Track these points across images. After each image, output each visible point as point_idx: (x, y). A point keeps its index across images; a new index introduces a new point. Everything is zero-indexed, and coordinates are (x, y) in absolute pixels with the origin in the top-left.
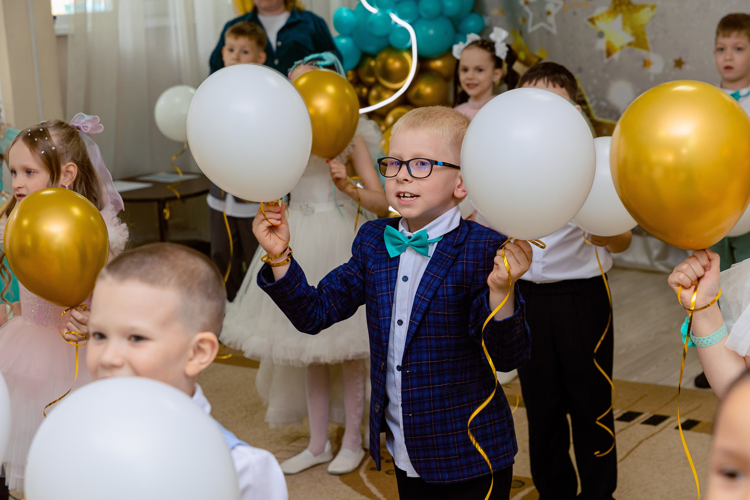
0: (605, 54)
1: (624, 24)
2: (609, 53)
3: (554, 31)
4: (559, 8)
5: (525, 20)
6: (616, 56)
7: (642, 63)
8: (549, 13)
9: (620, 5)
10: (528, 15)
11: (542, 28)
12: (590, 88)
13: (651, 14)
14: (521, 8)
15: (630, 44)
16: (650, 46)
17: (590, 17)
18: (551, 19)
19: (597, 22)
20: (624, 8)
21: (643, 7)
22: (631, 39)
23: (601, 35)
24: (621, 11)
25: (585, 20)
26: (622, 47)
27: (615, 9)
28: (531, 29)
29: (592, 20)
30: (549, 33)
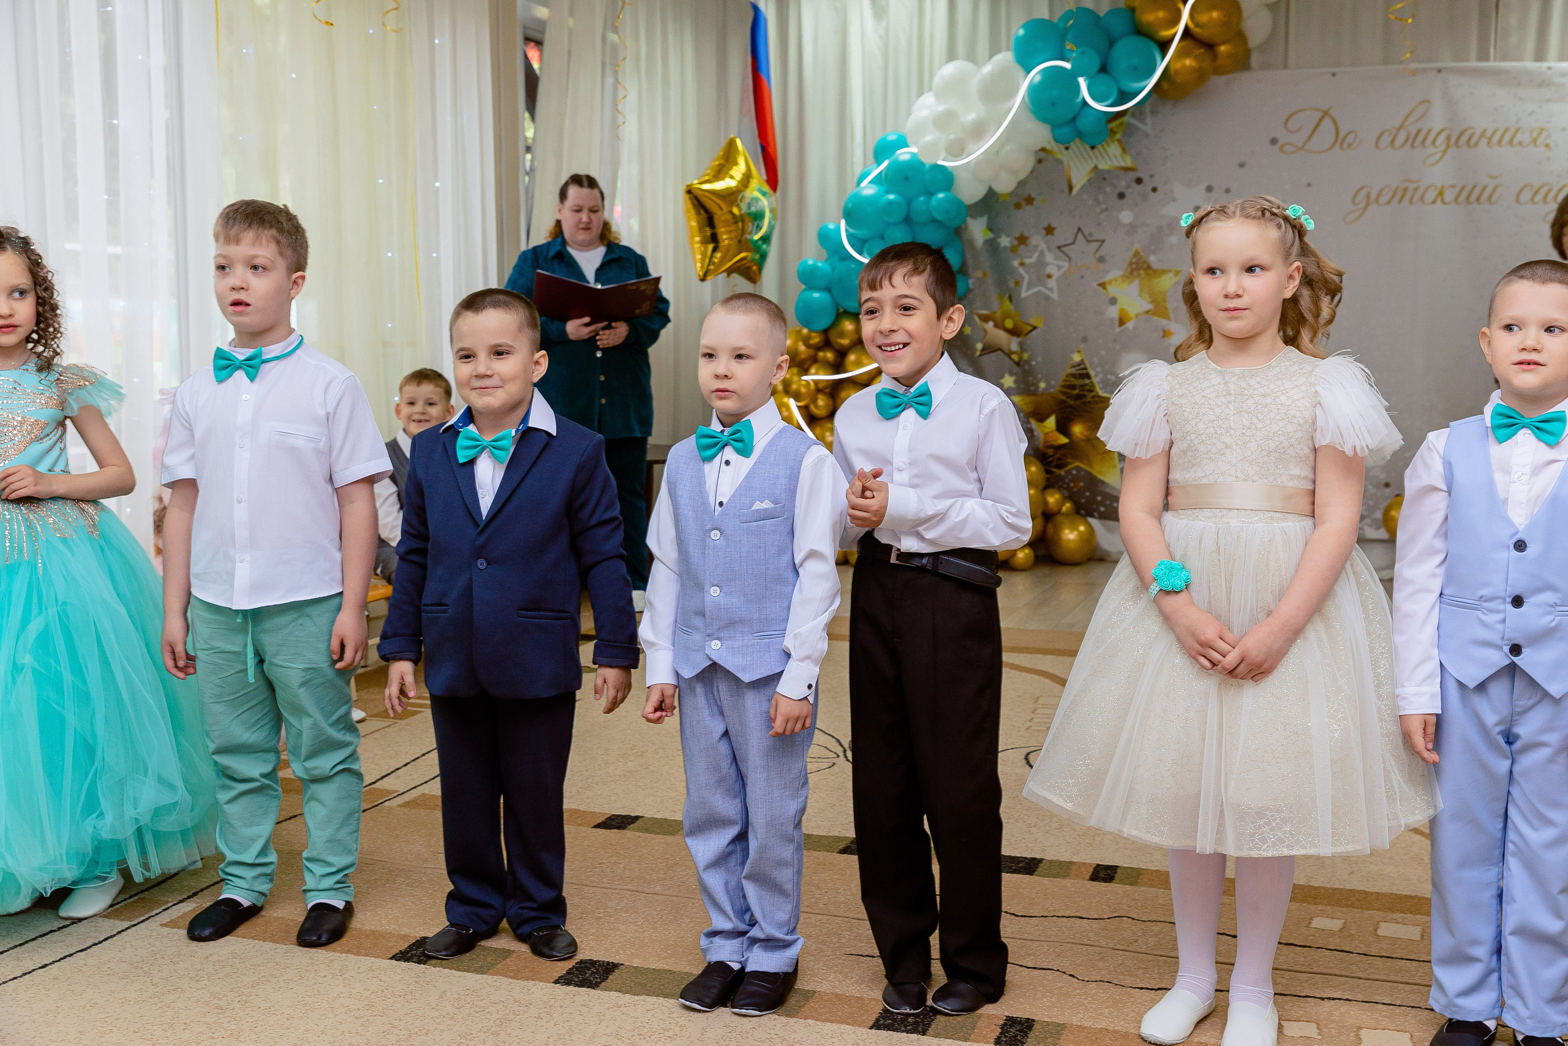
0: (1117, 323)
1: (1141, 290)
2: (1122, 322)
3: (1055, 296)
4: (1062, 271)
5: (1017, 283)
6: (1130, 325)
7: (1161, 333)
8: (1049, 276)
9: (1137, 269)
10: (1023, 278)
11: (1039, 293)
12: (1096, 360)
13: (1174, 280)
14: (1015, 270)
15: (1147, 312)
16: (1172, 315)
17: (1100, 281)
18: (1052, 283)
19: (1109, 288)
20: (1142, 272)
21: (1165, 272)
22: (1150, 307)
23: (1113, 301)
24: (1139, 276)
25: (1095, 284)
26: (1137, 316)
27: (1131, 273)
28: (1023, 295)
29: (1102, 285)
30: (1047, 298)
